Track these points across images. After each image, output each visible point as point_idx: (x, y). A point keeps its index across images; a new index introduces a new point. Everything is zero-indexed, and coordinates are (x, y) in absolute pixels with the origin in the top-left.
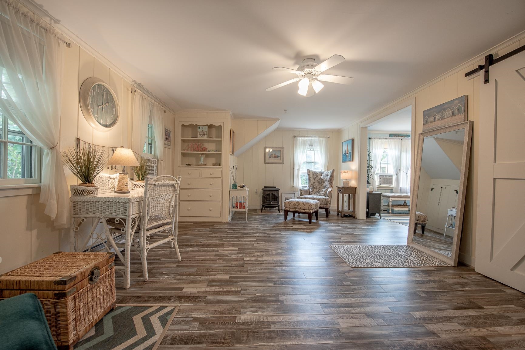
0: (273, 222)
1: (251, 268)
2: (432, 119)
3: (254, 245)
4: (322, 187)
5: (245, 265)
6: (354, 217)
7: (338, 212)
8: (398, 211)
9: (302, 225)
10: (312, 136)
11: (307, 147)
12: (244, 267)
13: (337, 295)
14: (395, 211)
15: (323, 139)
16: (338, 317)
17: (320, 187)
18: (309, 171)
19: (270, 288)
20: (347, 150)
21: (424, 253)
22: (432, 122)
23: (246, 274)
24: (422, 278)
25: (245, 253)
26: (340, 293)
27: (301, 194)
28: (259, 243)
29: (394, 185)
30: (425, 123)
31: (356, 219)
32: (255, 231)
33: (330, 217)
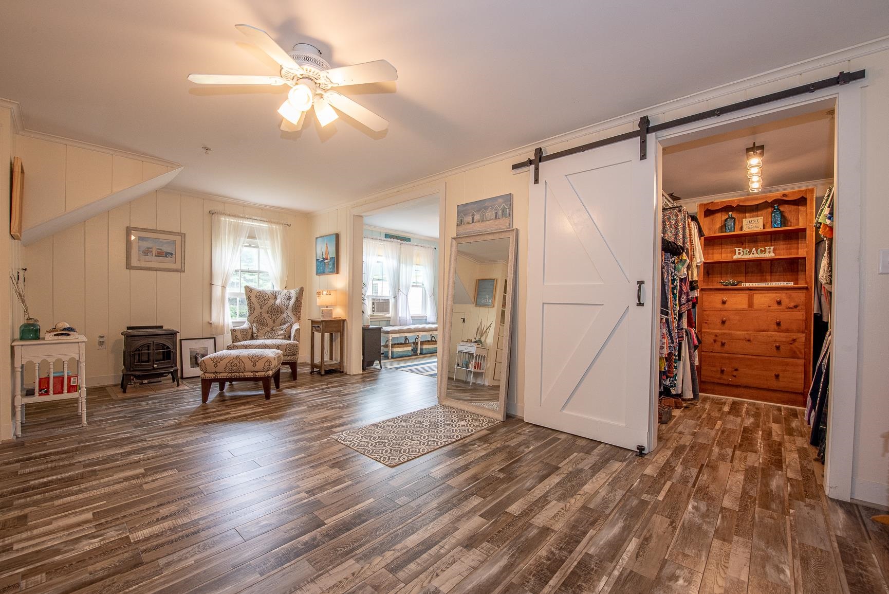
0: (170, 412)
1: (170, 558)
2: (469, 219)
3: (145, 487)
4: (278, 322)
5: (145, 557)
6: (343, 372)
7: (313, 366)
8: (399, 353)
9: (251, 406)
10: (254, 218)
11: (242, 239)
12: (142, 564)
13: (401, 531)
14: (395, 353)
15: (277, 227)
16: (430, 578)
17: (274, 322)
18: (249, 290)
19: (256, 588)
20: (326, 254)
21: (464, 411)
22: (468, 223)
23: (162, 584)
24: (485, 450)
25: (127, 519)
26: (402, 525)
27: (235, 339)
28: (158, 476)
29: (391, 314)
30: (460, 223)
31: (346, 374)
32: (127, 448)
33: (300, 379)
